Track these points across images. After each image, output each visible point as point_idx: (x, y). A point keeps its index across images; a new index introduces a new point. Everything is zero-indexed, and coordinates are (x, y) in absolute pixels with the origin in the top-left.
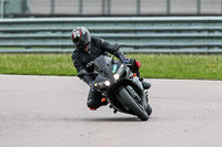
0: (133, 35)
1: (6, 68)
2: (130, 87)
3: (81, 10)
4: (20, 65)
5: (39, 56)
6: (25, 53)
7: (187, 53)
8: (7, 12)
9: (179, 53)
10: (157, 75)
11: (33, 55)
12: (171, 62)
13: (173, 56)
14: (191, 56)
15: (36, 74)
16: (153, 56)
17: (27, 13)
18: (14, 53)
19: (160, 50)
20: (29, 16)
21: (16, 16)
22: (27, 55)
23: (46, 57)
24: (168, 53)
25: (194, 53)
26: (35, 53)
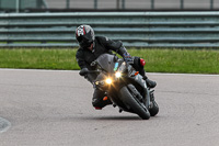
0: (147, 30)
1: (21, 63)
2: (131, 86)
3: (96, 5)
4: (35, 60)
5: (55, 50)
6: (41, 47)
7: (201, 48)
8: (23, 7)
9: (192, 48)
10: (171, 69)
11: (48, 50)
12: (184, 56)
13: (186, 51)
14: (204, 51)
15: (52, 68)
16: (167, 51)
17: (43, 7)
18: (29, 47)
19: (173, 45)
20: (44, 11)
21: (31, 11)
22: (43, 50)
23: (61, 51)
24: (182, 48)
25: (207, 48)
26: (50, 47)
